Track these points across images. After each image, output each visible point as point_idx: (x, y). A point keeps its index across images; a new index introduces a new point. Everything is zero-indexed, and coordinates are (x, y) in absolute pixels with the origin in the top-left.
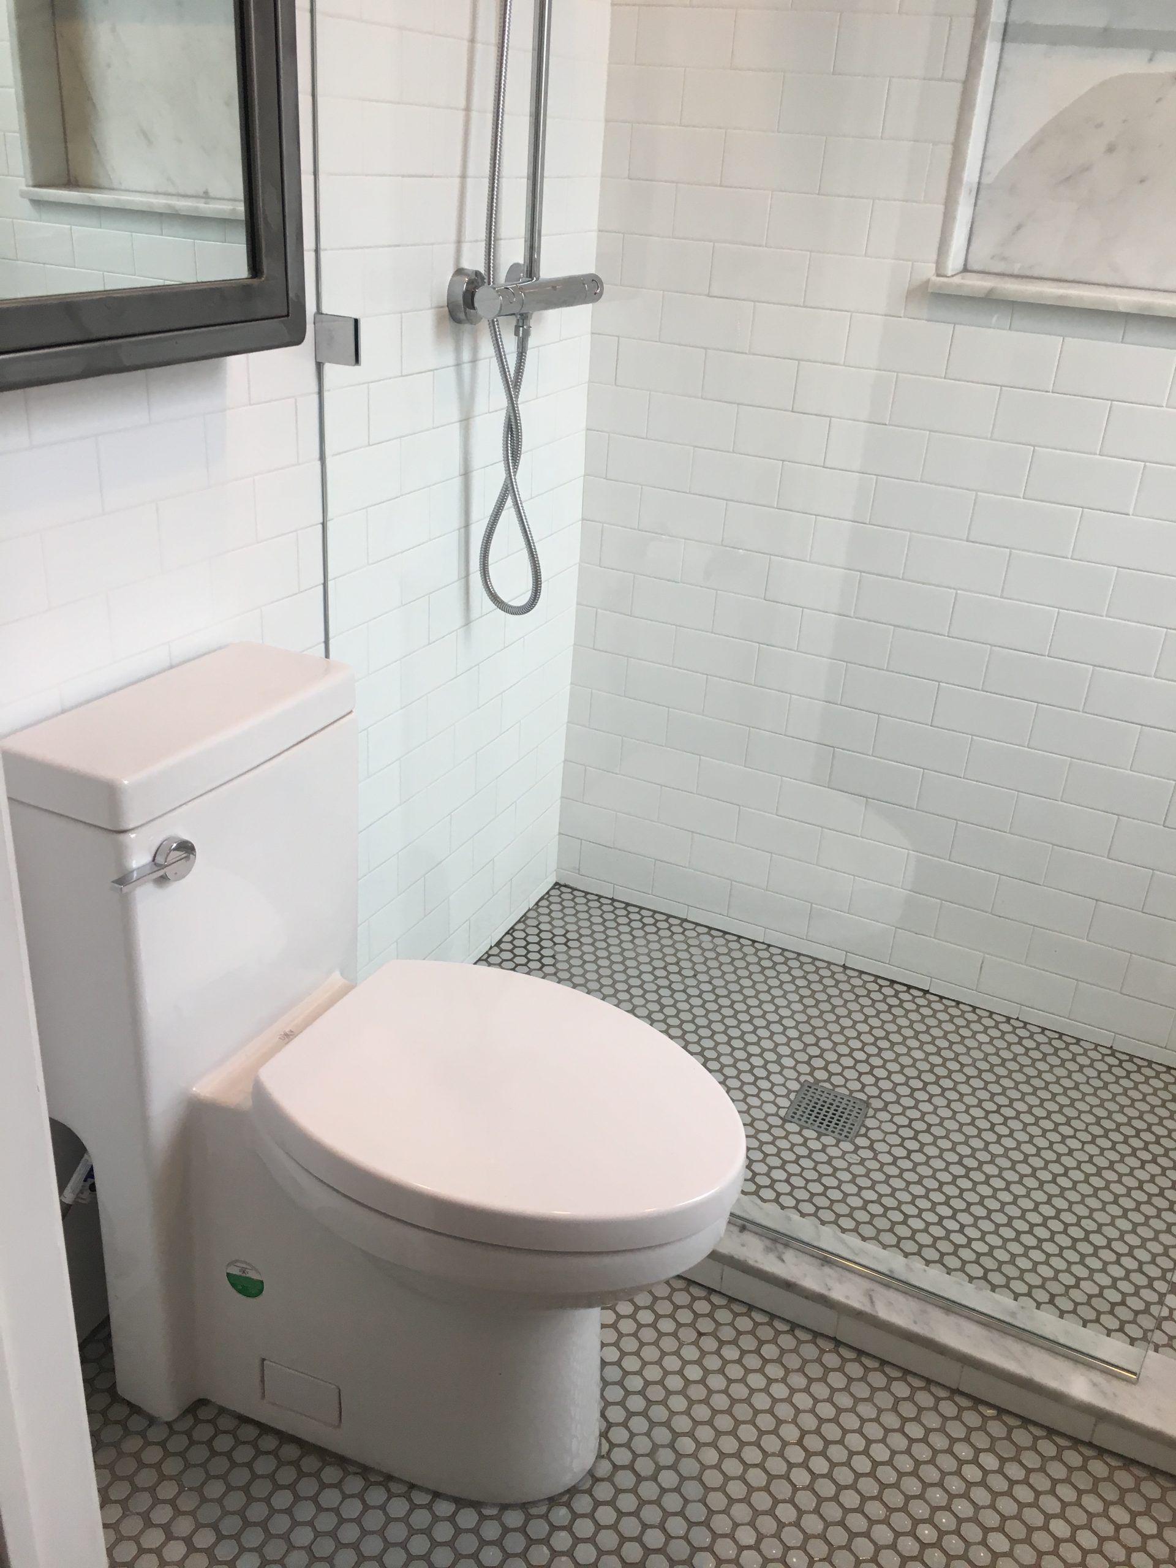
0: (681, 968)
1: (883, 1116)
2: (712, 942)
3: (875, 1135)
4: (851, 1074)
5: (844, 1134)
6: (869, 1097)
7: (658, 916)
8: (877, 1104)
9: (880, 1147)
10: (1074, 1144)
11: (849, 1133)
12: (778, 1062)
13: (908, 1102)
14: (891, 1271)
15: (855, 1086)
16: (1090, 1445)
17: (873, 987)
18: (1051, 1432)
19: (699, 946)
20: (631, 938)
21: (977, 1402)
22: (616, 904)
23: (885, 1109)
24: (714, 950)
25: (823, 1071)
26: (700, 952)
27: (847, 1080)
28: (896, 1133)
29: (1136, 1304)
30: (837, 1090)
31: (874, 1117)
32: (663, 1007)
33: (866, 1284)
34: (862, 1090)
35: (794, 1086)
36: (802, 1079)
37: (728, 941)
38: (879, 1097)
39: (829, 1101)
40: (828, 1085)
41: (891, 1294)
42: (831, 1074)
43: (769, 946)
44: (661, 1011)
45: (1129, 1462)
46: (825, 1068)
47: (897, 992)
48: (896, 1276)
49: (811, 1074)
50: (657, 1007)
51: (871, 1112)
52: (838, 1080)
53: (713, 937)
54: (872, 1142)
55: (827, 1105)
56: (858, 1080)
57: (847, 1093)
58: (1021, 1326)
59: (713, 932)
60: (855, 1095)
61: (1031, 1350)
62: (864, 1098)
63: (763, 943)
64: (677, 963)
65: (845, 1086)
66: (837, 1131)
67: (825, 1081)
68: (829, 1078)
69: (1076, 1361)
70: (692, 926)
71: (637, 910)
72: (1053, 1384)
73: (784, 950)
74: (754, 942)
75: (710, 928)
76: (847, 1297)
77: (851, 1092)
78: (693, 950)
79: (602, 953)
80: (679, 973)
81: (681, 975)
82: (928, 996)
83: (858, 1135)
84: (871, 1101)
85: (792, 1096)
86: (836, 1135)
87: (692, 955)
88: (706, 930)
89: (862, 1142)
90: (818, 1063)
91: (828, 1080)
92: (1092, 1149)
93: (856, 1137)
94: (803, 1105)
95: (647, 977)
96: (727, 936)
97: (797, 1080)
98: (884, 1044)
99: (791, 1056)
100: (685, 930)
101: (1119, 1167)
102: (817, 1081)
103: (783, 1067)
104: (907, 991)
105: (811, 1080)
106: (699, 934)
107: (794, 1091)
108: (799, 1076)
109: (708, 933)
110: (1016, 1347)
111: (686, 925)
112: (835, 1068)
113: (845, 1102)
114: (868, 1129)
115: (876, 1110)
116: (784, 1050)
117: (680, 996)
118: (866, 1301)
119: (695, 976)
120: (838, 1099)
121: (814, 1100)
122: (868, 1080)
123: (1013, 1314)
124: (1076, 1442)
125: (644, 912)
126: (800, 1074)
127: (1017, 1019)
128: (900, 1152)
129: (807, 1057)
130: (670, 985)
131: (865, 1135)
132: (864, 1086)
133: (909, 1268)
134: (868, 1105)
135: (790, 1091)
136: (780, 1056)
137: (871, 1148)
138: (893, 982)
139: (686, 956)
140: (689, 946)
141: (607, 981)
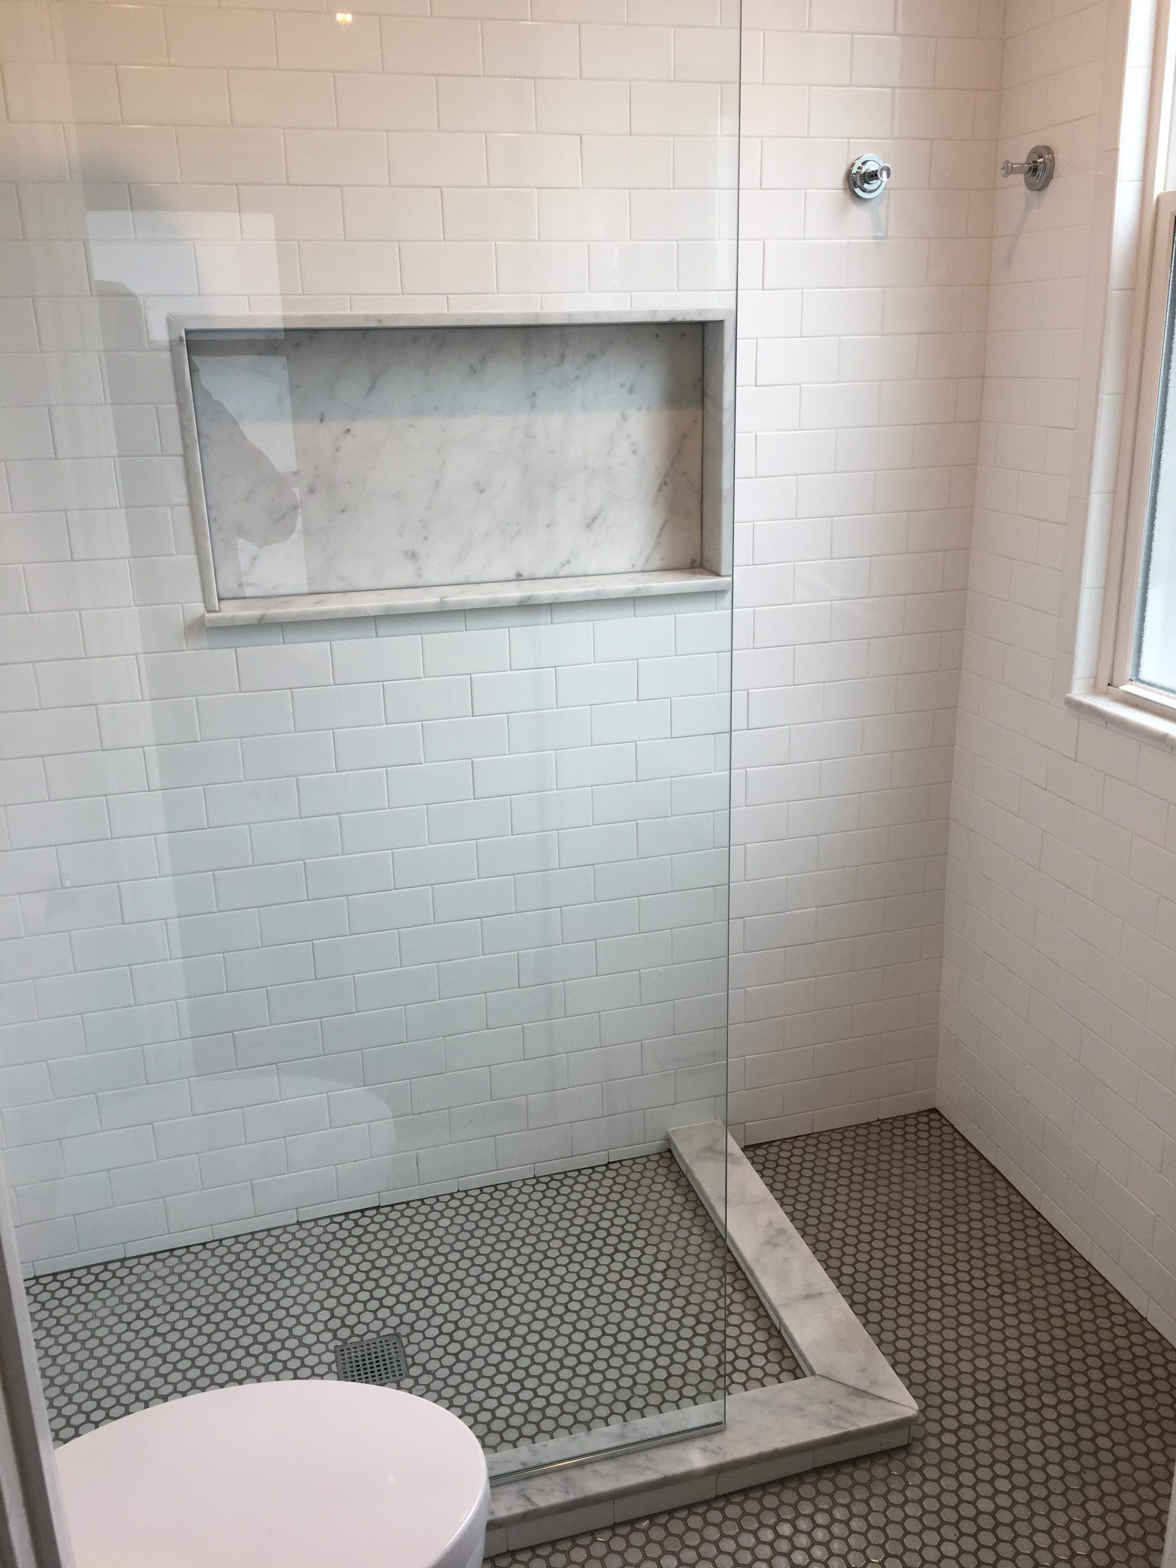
0: (154, 1309)
1: (416, 1337)
2: (165, 1266)
3: (421, 1358)
4: (367, 1317)
5: (397, 1373)
6: (395, 1328)
7: (94, 1270)
8: (404, 1330)
9: (433, 1365)
10: (560, 1271)
11: (400, 1370)
12: (302, 1344)
13: (426, 1313)
14: (523, 1464)
15: (376, 1325)
16: (718, 1498)
17: (334, 1228)
18: (690, 1507)
19: (156, 1277)
20: (82, 1307)
21: (632, 1522)
22: (43, 1280)
23: (413, 1331)
24: (172, 1273)
25: (344, 1329)
26: (161, 1282)
27: (367, 1324)
28: (436, 1346)
29: (677, 1370)
30: (365, 1338)
31: (410, 1343)
32: (164, 1357)
33: (513, 1488)
34: (385, 1326)
35: (329, 1357)
36: (331, 1346)
37: (180, 1257)
38: (402, 1323)
39: (366, 1353)
40: (355, 1339)
41: (539, 1482)
42: (352, 1328)
43: (220, 1240)
44: (165, 1361)
45: (746, 1492)
46: (344, 1325)
47: (356, 1221)
48: (532, 1465)
49: (335, 1337)
50: (158, 1361)
51: (405, 1341)
52: (360, 1329)
53: (163, 1260)
54: (423, 1365)
55: (367, 1357)
56: (376, 1318)
57: (375, 1336)
58: (634, 1441)
59: (159, 1256)
60: (383, 1333)
61: (652, 1454)
62: (391, 1331)
63: (213, 1241)
64: (147, 1306)
65: (369, 1331)
66: (390, 1375)
67: (350, 1337)
68: (352, 1332)
69: (682, 1441)
70: (136, 1261)
71: (68, 1275)
72: (679, 1469)
73: (236, 1237)
74: (204, 1244)
75: (154, 1254)
76: (509, 1509)
77: (378, 1333)
78: (152, 1284)
79: (65, 1339)
80: (155, 1314)
81: (159, 1315)
82: (381, 1210)
83: (408, 1368)
84: (398, 1330)
85: (334, 1367)
86: (392, 1379)
87: (155, 1290)
88: (151, 1258)
89: (415, 1371)
90: (335, 1324)
91: (353, 1334)
92: (574, 1267)
93: (408, 1370)
94: (348, 1370)
95: (128, 1336)
96: (176, 1253)
97: (328, 1350)
98: (375, 1274)
99: (309, 1331)
100: (131, 1268)
101: (599, 1270)
102: (344, 1341)
103: (309, 1347)
104: (363, 1216)
105: (339, 1343)
106: (147, 1266)
107: (333, 1363)
108: (327, 1346)
109: (156, 1260)
110: (640, 1459)
111: (128, 1263)
112: (351, 1320)
113: (378, 1345)
114: (412, 1357)
115: (407, 1336)
116: (299, 1331)
117: (173, 1336)
118: (522, 1502)
119: (172, 1309)
120: (372, 1346)
121: (353, 1360)
122: (383, 1313)
123: (622, 1436)
124: (708, 1503)
125: (77, 1274)
126: (326, 1344)
127: (458, 1191)
128: (449, 1360)
129: (322, 1324)
130: (155, 1331)
131: (414, 1364)
132: (384, 1321)
133: (535, 1453)
134: (397, 1335)
135: (329, 1365)
136: (300, 1338)
137: (426, 1372)
138: (346, 1214)
139: (150, 1294)
140: (147, 1282)
141: (91, 1364)
